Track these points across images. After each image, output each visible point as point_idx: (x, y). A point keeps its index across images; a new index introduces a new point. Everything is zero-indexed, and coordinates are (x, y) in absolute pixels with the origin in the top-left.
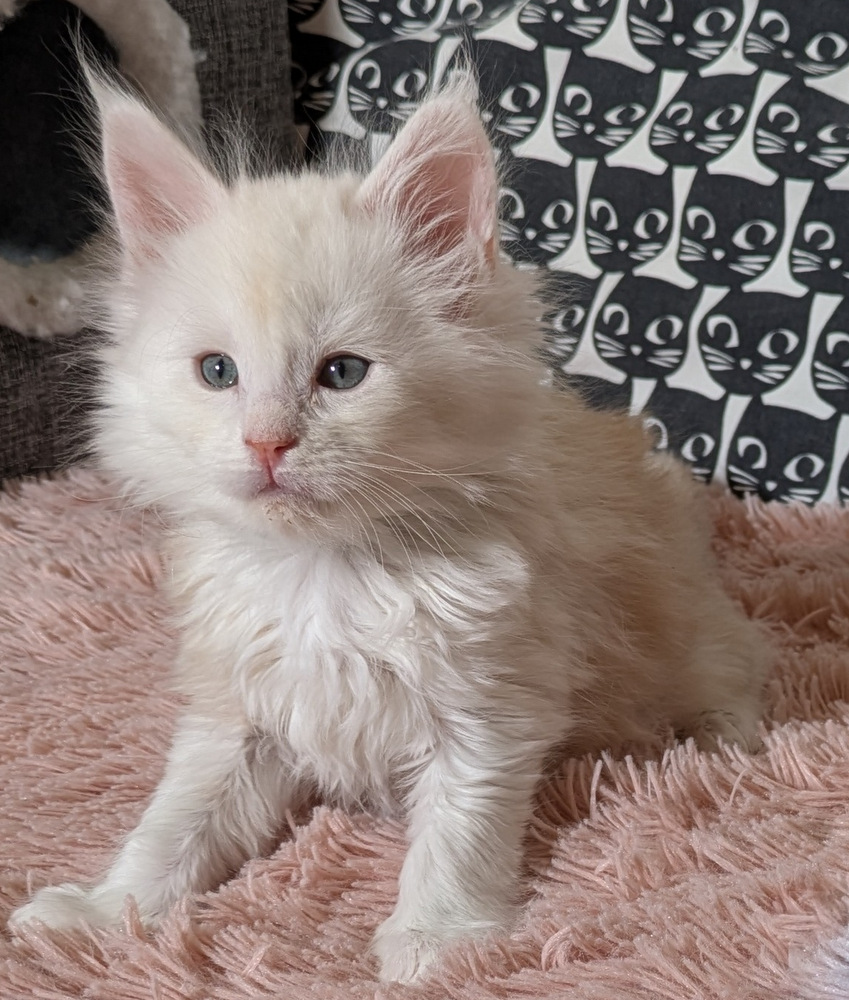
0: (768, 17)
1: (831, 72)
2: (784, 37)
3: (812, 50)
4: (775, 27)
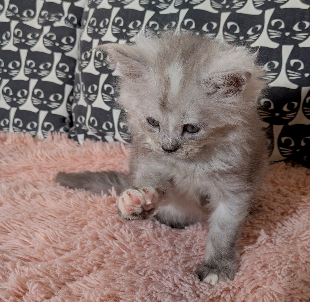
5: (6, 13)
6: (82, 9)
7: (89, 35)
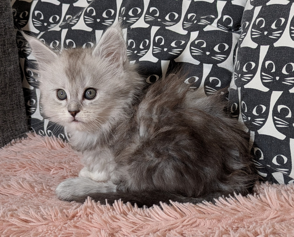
0: (152, 9)
1: (174, 24)
2: (158, 15)
3: (167, 18)
4: (154, 12)
5: (145, 16)
6: (241, 8)
7: (254, 40)
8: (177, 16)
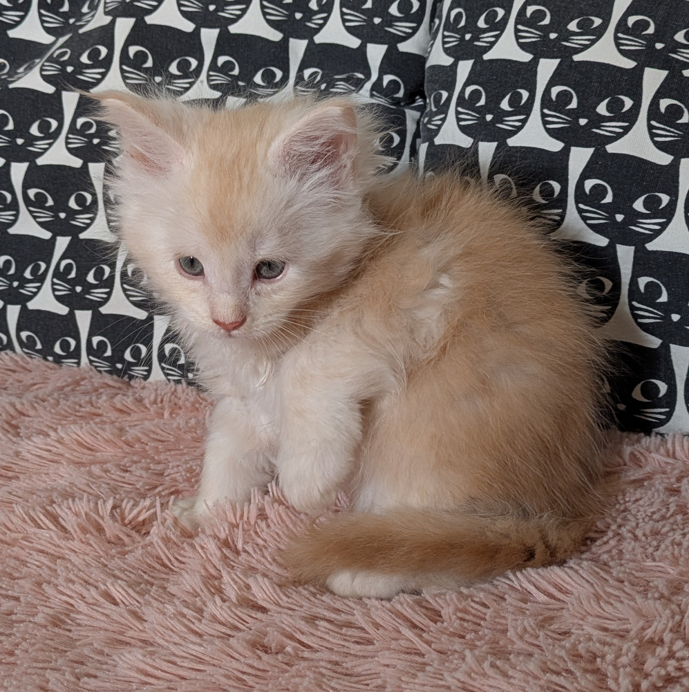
0: (222, 60)
1: (275, 93)
2: (236, 72)
3: (258, 79)
4: (228, 66)
5: (209, 76)
6: (420, 60)
7: (464, 129)
8: (279, 74)
